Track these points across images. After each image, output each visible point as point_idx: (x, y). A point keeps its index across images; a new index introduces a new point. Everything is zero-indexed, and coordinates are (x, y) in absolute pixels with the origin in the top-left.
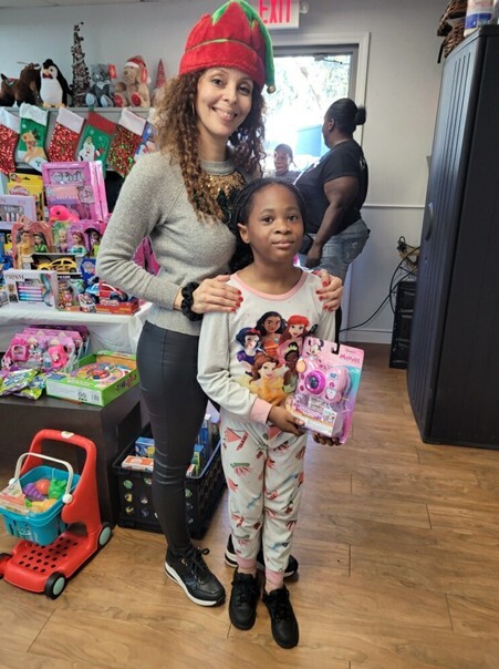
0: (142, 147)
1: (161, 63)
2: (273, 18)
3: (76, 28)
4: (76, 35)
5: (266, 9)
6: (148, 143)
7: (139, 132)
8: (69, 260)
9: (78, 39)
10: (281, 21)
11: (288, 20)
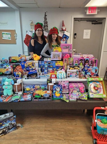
0: (62, 40)
1: (63, 21)
2: (92, 12)
3: (45, 13)
4: (45, 14)
5: (90, 10)
6: (64, 39)
7: (62, 36)
8: (77, 67)
9: (46, 16)
10: (93, 13)
11: (95, 13)
